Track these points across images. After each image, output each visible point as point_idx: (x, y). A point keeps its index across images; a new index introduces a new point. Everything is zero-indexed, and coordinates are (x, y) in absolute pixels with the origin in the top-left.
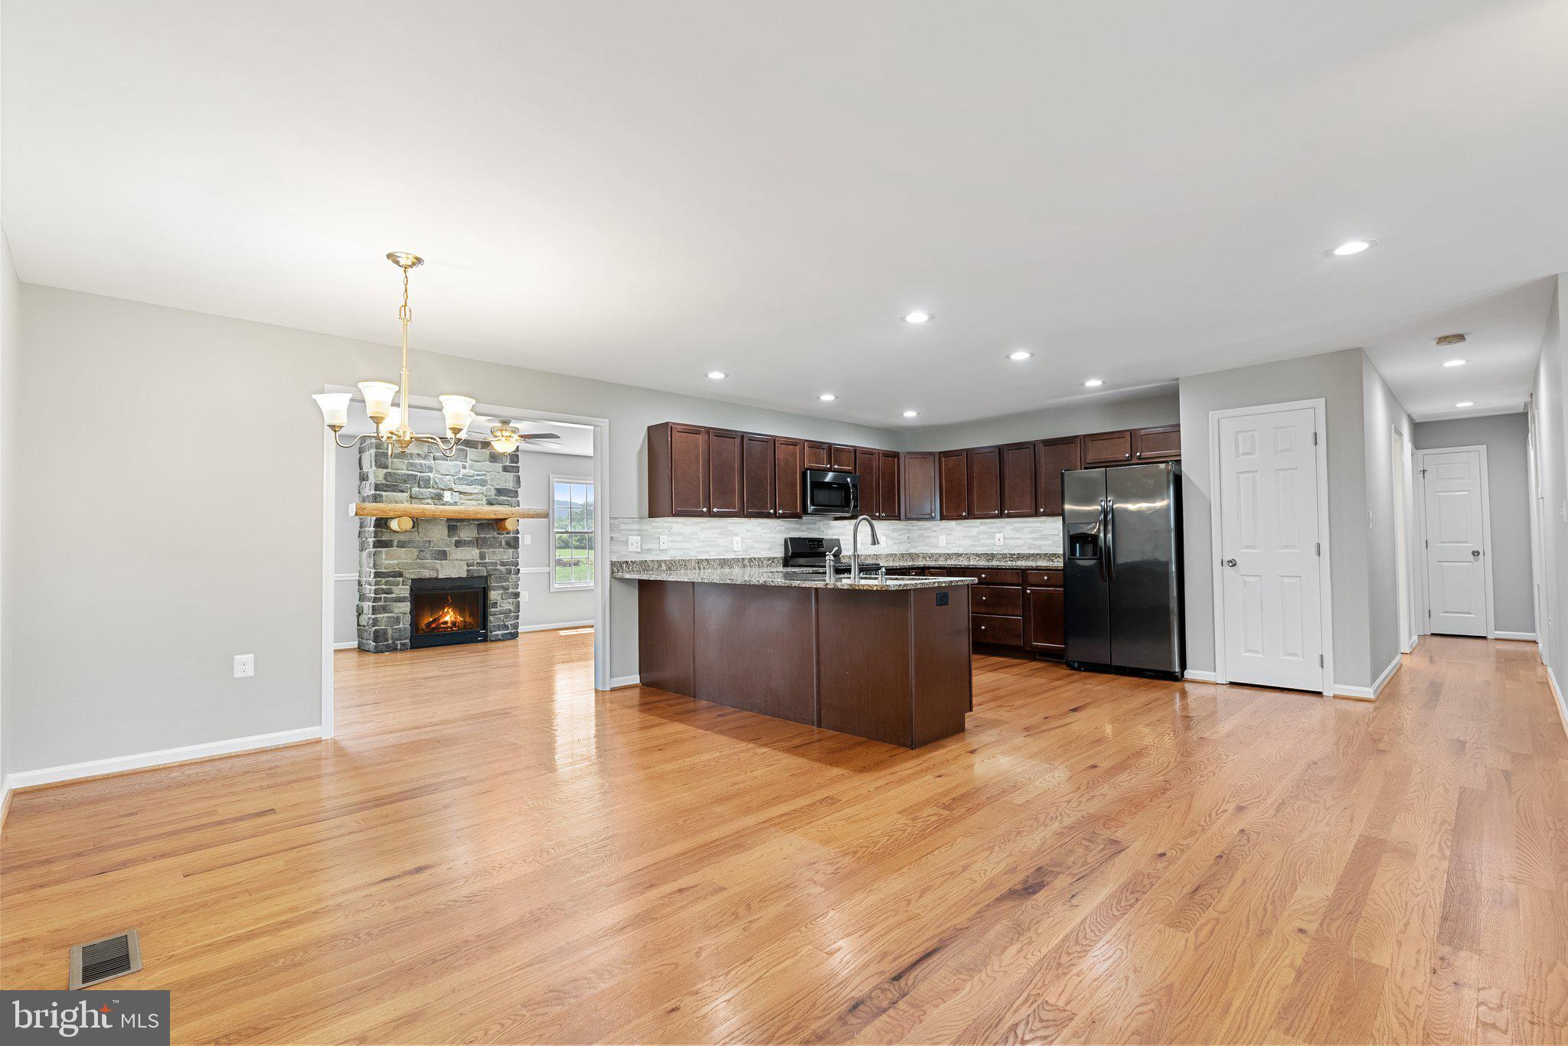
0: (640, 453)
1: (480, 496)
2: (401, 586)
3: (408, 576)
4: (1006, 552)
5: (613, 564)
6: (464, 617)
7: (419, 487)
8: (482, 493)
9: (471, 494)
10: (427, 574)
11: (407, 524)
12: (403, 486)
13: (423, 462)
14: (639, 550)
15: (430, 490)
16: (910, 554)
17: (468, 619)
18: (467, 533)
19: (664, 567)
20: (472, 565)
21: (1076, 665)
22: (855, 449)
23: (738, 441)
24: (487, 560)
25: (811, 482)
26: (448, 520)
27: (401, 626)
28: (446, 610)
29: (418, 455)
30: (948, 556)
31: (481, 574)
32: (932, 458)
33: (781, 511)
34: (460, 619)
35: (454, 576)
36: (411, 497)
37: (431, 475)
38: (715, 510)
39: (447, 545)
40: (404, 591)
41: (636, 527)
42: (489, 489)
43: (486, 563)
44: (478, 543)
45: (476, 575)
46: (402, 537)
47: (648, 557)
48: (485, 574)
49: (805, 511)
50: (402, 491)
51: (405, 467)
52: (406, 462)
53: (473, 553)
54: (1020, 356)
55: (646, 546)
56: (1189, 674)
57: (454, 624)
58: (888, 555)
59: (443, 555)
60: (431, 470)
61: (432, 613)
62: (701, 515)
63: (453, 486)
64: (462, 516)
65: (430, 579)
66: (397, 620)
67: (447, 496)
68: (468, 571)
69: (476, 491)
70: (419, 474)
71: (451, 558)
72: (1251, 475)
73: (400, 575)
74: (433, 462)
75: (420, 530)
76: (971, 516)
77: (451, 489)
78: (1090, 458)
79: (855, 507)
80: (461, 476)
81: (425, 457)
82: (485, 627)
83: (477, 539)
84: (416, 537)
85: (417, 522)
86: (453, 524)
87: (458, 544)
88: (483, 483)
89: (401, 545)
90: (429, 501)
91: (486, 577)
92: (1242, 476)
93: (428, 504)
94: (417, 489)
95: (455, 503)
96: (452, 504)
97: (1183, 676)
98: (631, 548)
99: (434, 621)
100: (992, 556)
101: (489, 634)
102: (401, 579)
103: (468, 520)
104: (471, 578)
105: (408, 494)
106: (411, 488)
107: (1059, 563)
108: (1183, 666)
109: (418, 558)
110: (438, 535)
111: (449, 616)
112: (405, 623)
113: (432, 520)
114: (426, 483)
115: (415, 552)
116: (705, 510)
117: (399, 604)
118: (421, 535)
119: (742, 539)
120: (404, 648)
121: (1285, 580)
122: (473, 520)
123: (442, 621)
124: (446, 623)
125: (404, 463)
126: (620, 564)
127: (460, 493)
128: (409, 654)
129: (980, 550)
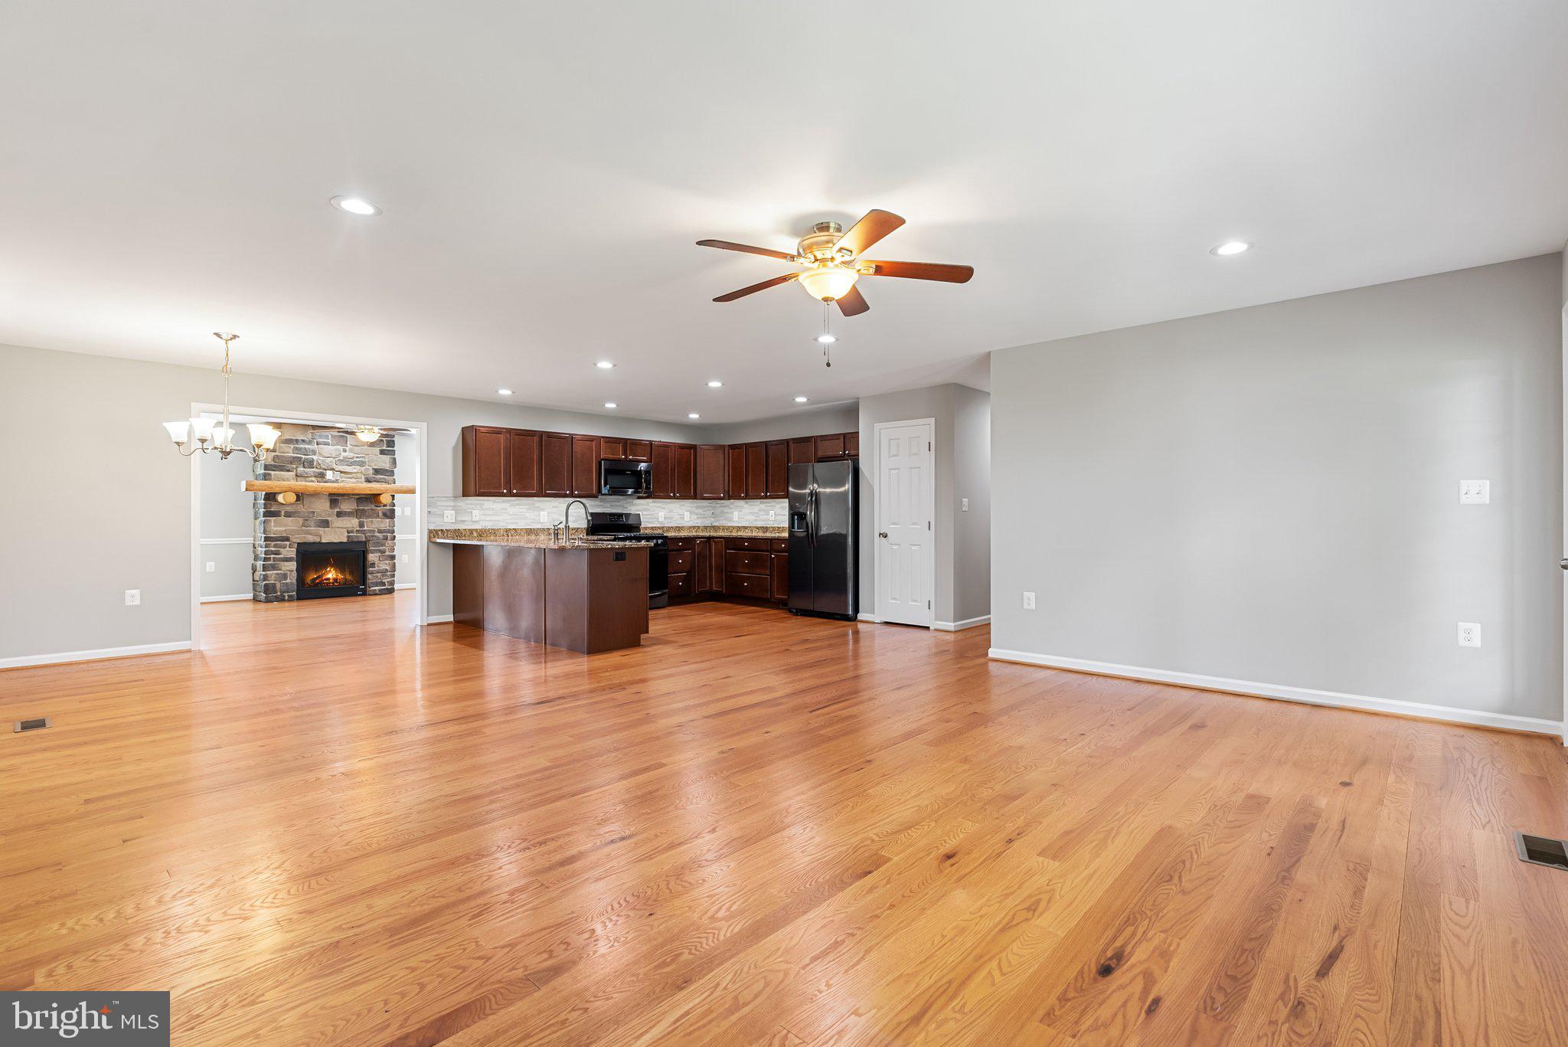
0: (455, 448)
1: (359, 475)
2: (288, 549)
3: (294, 540)
4: (776, 525)
5: (430, 532)
6: (344, 575)
7: (304, 467)
8: (361, 473)
9: (351, 473)
10: (311, 539)
11: (292, 498)
12: (290, 466)
13: (307, 446)
14: (454, 521)
15: (314, 470)
16: (713, 527)
17: (349, 577)
18: (347, 506)
19: (475, 534)
20: (352, 532)
21: (794, 611)
22: (651, 443)
23: (536, 439)
24: (365, 528)
25: (605, 470)
26: (330, 495)
27: (288, 581)
28: (328, 569)
29: (303, 441)
30: (739, 528)
31: (360, 539)
32: (721, 451)
33: (576, 492)
34: (340, 576)
35: (335, 541)
36: (297, 476)
37: (315, 457)
38: (515, 491)
39: (329, 516)
40: (291, 552)
41: (452, 504)
42: (367, 469)
43: (365, 530)
44: (358, 513)
45: (355, 540)
46: (289, 509)
47: (461, 527)
48: (364, 540)
49: (599, 490)
50: (289, 471)
51: (291, 451)
52: (292, 446)
53: (354, 522)
54: (715, 384)
55: (459, 519)
56: (861, 616)
57: (335, 580)
58: (691, 527)
59: (325, 524)
60: (314, 452)
61: (316, 571)
62: (504, 495)
63: (334, 466)
64: (341, 492)
65: (314, 543)
66: (285, 576)
67: (329, 475)
68: (348, 537)
69: (355, 471)
70: (303, 457)
71: (333, 526)
72: (897, 471)
73: (287, 539)
74: (316, 446)
75: (305, 502)
76: (747, 497)
77: (332, 469)
78: (820, 454)
79: (648, 488)
80: (341, 458)
81: (310, 443)
82: (364, 582)
83: (357, 511)
84: (300, 508)
85: (299, 497)
86: (335, 498)
87: (339, 514)
88: (362, 464)
89: (288, 515)
90: (313, 479)
91: (365, 542)
92: (892, 471)
93: (312, 481)
94: (302, 469)
95: (336, 481)
96: (333, 482)
97: (856, 617)
98: (446, 520)
99: (318, 577)
100: (765, 529)
101: (368, 589)
102: (288, 543)
103: (348, 495)
104: (351, 542)
105: (294, 473)
106: (297, 468)
107: (786, 535)
108: (856, 610)
109: (303, 526)
110: (322, 507)
111: (331, 574)
112: (292, 579)
113: (315, 494)
114: (310, 464)
115: (301, 521)
116: (505, 491)
117: (286, 563)
118: (306, 506)
119: (548, 513)
120: (291, 599)
121: (913, 548)
122: (352, 495)
123: (324, 578)
124: (328, 579)
125: (290, 447)
126: (436, 531)
127: (341, 472)
128: (295, 604)
129: (760, 524)
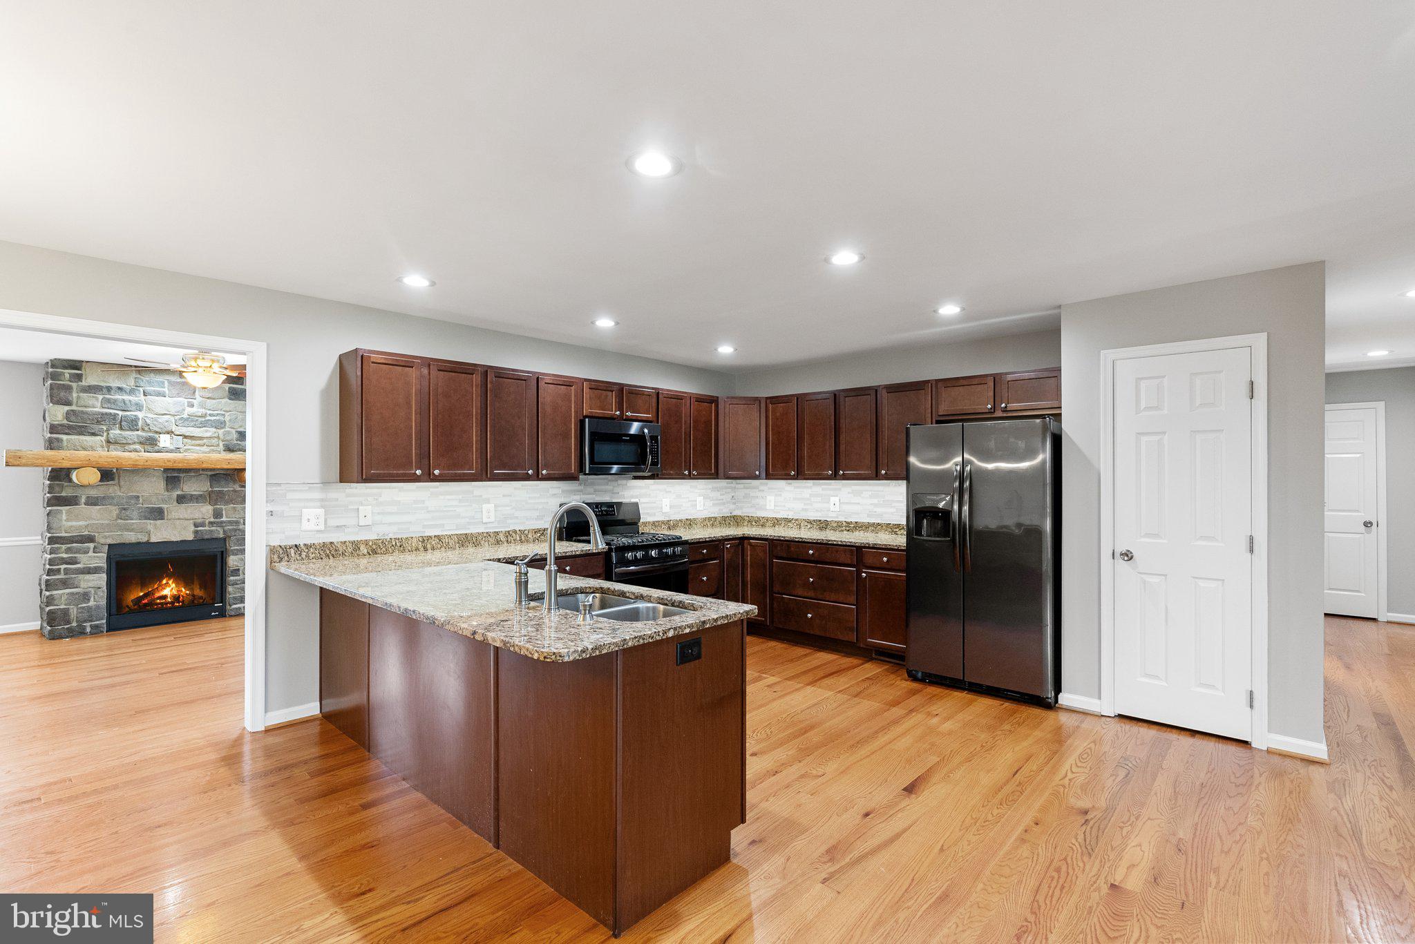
0: (325, 393)
1: (214, 441)
2: (91, 554)
3: (102, 541)
4: (842, 519)
5: (272, 550)
6: (192, 590)
7: (121, 428)
8: (218, 437)
9: (201, 438)
10: (131, 537)
11: (92, 476)
12: (96, 428)
13: (126, 397)
14: (322, 527)
15: (137, 432)
16: (734, 517)
17: (198, 592)
18: (192, 487)
19: (364, 550)
20: (203, 525)
21: (920, 675)
22: (658, 393)
23: (477, 379)
24: (224, 519)
25: (591, 434)
26: (166, 470)
27: (92, 603)
28: (164, 581)
29: (119, 388)
30: (776, 522)
31: (215, 536)
32: (756, 405)
33: (544, 472)
34: (184, 591)
35: (174, 539)
36: (108, 442)
37: (140, 415)
38: (437, 472)
39: (164, 501)
40: (100, 560)
41: (317, 495)
42: (229, 433)
43: (222, 522)
44: (213, 498)
45: (206, 537)
46: (93, 493)
47: (336, 537)
48: (221, 536)
49: (581, 469)
50: (94, 434)
51: (99, 405)
52: (101, 397)
53: (205, 511)
54: (845, 258)
55: (333, 522)
56: (1065, 699)
57: (176, 598)
58: (705, 519)
59: (158, 514)
60: (139, 407)
61: (143, 585)
62: (416, 479)
63: (174, 428)
64: (180, 466)
65: (139, 543)
66: (85, 597)
67: (164, 441)
68: (196, 532)
69: (208, 435)
70: (120, 413)
71: (169, 517)
72: (1155, 438)
73: (91, 539)
74: (142, 397)
75: (122, 483)
76: (800, 475)
77: (170, 432)
78: (944, 409)
79: (654, 464)
80: (185, 416)
81: (132, 392)
82: (222, 600)
83: (210, 494)
84: (112, 489)
85: (107, 475)
86: (173, 476)
87: (181, 499)
88: (220, 425)
89: (92, 502)
90: (137, 447)
91: (224, 539)
92: (1144, 439)
93: (136, 451)
94: (118, 431)
95: (178, 450)
96: (171, 451)
97: (1056, 701)
98: (306, 526)
99: (146, 595)
100: (823, 525)
101: (228, 607)
102: (92, 545)
103: (196, 470)
104: (200, 540)
105: (103, 439)
106: (108, 430)
108: (1058, 689)
109: (119, 517)
110: (152, 490)
111: (169, 589)
112: (99, 600)
113: (138, 471)
114: (133, 424)
115: (115, 511)
116: (419, 472)
117: (88, 577)
118: (123, 490)
119: (496, 506)
120: (96, 631)
121: (1202, 583)
122: (203, 470)
123: (157, 595)
124: (165, 597)
125: (97, 399)
126: (284, 550)
127: (185, 437)
128: (104, 641)
129: (813, 516)
